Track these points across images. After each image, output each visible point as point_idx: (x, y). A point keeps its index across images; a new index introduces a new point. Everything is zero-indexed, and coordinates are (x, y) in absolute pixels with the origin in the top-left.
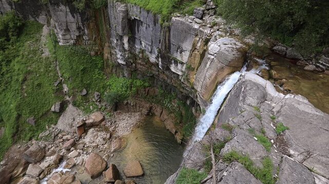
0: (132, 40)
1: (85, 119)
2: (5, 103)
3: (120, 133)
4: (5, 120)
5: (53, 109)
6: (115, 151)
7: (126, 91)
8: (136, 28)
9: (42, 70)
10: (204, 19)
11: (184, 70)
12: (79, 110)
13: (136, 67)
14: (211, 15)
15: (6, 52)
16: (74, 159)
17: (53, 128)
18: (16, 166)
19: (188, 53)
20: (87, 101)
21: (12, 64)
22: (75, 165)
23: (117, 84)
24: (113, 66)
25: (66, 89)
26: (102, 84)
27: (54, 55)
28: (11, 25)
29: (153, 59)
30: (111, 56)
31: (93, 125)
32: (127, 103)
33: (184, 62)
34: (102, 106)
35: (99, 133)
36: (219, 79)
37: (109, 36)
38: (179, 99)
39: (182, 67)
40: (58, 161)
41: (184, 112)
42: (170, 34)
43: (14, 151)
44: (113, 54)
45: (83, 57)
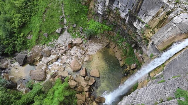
1: (72, 41)
2: (34, 22)
3: (90, 53)
4: (33, 31)
5: (57, 31)
6: (86, 62)
7: (98, 30)
9: (55, 8)
11: (143, 27)
12: (70, 35)
13: (108, 18)
16: (65, 60)
17: (56, 41)
18: (37, 55)
19: (150, 18)
20: (75, 31)
22: (65, 63)
23: (94, 25)
24: (93, 14)
25: (65, 21)
26: (85, 23)
29: (123, 15)
30: (94, 7)
31: (76, 45)
32: (97, 37)
33: (145, 22)
34: (82, 35)
35: (79, 50)
36: (176, 40)
38: (128, 42)
39: (142, 25)
40: (57, 58)
41: (128, 50)
42: (142, 2)
43: (36, 48)
44: (96, 7)
45: (78, 5)
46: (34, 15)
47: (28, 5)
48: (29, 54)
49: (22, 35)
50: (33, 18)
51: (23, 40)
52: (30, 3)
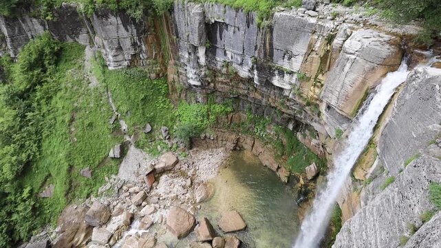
0: (211, 51)
1: (153, 164)
2: (51, 152)
3: (203, 177)
4: (53, 175)
5: (111, 154)
6: (201, 201)
7: (202, 121)
8: (218, 35)
9: (92, 105)
10: (317, 10)
11: (293, 81)
12: (144, 153)
13: (214, 87)
14: (326, 4)
15: (44, 87)
16: (151, 216)
17: (115, 180)
18: (76, 231)
19: (300, 59)
20: (153, 139)
21: (53, 101)
22: (152, 224)
23: (190, 113)
24: (181, 91)
25: (124, 126)
26: (169, 116)
27: (104, 84)
28: (47, 51)
29: (244, 72)
30: (179, 76)
31: (164, 171)
32: (205, 137)
33: (295, 71)
34: (172, 144)
35: (175, 180)
36: (370, 84)
37: (176, 49)
38: (278, 124)
39: (291, 79)
40: (129, 220)
41: (285, 141)
42: (272, 35)
43: (71, 214)
44: (181, 74)
45: (141, 82)
46: (48, 136)
47: (28, 118)
48: (54, 235)
49: (26, 194)
50: (45, 145)
51: (32, 203)
52: (31, 114)
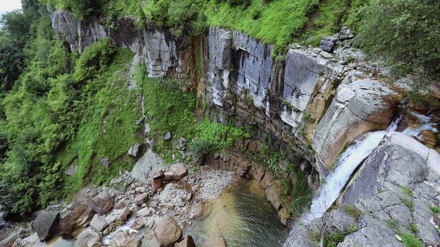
0: (234, 76)
1: (163, 170)
2: (84, 138)
3: (204, 195)
4: (80, 157)
5: (130, 152)
6: (194, 218)
7: (219, 141)
8: (241, 61)
9: (125, 105)
10: (335, 52)
11: (299, 120)
12: (159, 158)
13: (235, 110)
14: (346, 48)
15: (94, 82)
16: (144, 218)
17: (127, 175)
18: (81, 213)
19: (307, 98)
20: (170, 147)
21: (97, 95)
22: (143, 226)
23: (209, 131)
24: (206, 107)
25: (148, 129)
26: (190, 129)
27: (141, 88)
28: (104, 53)
29: (258, 102)
30: (206, 94)
31: (172, 179)
32: (219, 157)
33: (301, 110)
34: (187, 156)
35: (178, 191)
36: (350, 139)
37: (206, 70)
38: (290, 161)
39: (297, 117)
40: (125, 216)
41: (294, 180)
42: (284, 70)
43: (83, 196)
44: (208, 92)
45: (172, 93)
46: (85, 123)
47: (75, 104)
48: (65, 209)
49: (55, 168)
50: (81, 129)
51: (57, 177)
52: (78, 102)
